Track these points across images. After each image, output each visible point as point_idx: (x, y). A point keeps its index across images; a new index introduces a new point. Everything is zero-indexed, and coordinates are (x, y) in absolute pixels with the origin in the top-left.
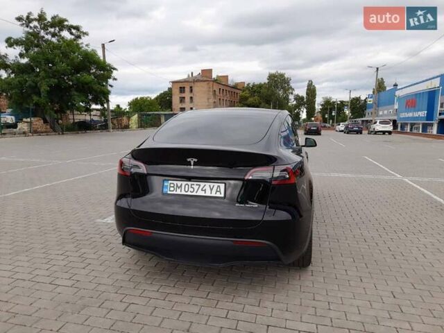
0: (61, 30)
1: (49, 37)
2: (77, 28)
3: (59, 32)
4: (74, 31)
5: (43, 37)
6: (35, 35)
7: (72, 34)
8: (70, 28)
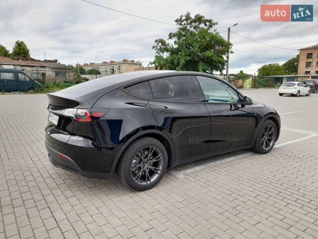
0: (200, 23)
1: (192, 29)
2: (210, 21)
3: (198, 25)
4: (208, 23)
5: (189, 30)
6: (184, 29)
7: (206, 25)
8: (205, 22)
